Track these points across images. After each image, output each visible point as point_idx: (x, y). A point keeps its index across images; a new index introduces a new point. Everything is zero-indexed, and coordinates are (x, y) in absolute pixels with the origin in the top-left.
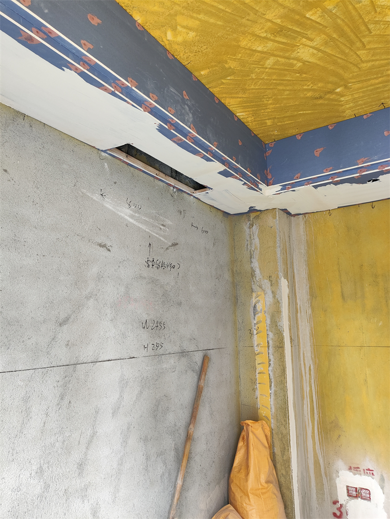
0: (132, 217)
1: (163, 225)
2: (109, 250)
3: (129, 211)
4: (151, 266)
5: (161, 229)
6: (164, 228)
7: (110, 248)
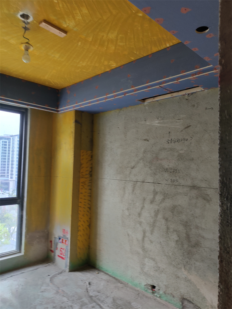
0: (159, 123)
1: (179, 119)
2: (148, 141)
3: (157, 122)
4: (170, 143)
5: (177, 122)
6: (179, 121)
7: (149, 140)
